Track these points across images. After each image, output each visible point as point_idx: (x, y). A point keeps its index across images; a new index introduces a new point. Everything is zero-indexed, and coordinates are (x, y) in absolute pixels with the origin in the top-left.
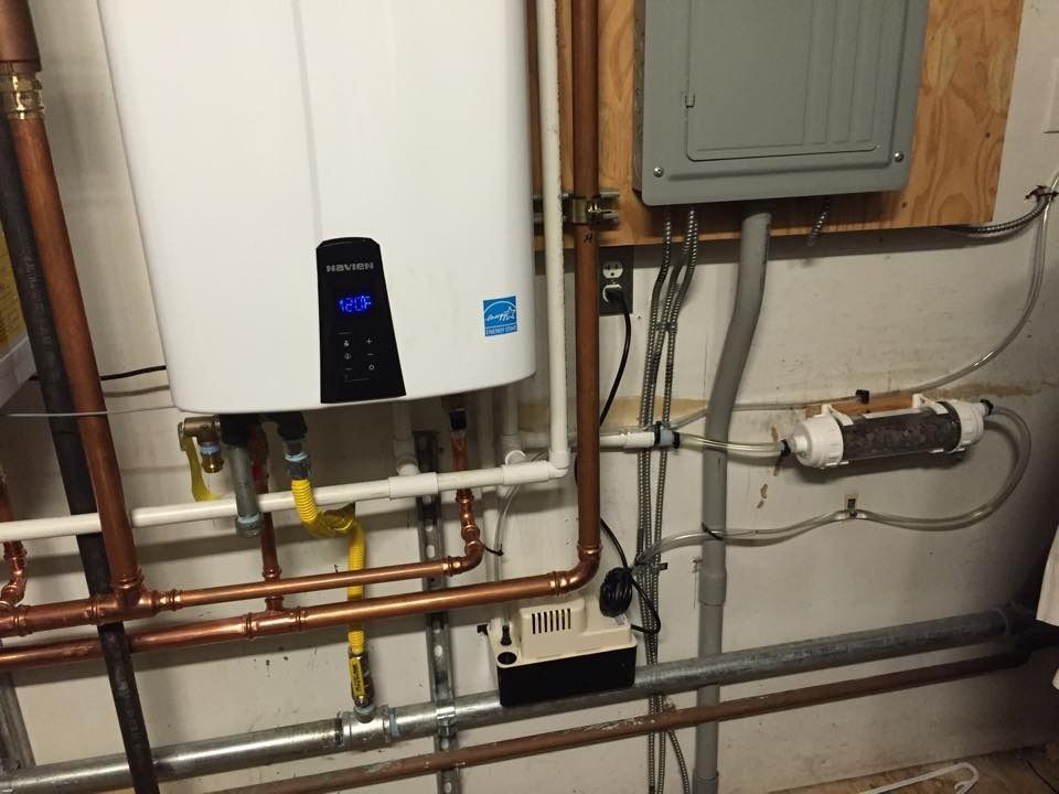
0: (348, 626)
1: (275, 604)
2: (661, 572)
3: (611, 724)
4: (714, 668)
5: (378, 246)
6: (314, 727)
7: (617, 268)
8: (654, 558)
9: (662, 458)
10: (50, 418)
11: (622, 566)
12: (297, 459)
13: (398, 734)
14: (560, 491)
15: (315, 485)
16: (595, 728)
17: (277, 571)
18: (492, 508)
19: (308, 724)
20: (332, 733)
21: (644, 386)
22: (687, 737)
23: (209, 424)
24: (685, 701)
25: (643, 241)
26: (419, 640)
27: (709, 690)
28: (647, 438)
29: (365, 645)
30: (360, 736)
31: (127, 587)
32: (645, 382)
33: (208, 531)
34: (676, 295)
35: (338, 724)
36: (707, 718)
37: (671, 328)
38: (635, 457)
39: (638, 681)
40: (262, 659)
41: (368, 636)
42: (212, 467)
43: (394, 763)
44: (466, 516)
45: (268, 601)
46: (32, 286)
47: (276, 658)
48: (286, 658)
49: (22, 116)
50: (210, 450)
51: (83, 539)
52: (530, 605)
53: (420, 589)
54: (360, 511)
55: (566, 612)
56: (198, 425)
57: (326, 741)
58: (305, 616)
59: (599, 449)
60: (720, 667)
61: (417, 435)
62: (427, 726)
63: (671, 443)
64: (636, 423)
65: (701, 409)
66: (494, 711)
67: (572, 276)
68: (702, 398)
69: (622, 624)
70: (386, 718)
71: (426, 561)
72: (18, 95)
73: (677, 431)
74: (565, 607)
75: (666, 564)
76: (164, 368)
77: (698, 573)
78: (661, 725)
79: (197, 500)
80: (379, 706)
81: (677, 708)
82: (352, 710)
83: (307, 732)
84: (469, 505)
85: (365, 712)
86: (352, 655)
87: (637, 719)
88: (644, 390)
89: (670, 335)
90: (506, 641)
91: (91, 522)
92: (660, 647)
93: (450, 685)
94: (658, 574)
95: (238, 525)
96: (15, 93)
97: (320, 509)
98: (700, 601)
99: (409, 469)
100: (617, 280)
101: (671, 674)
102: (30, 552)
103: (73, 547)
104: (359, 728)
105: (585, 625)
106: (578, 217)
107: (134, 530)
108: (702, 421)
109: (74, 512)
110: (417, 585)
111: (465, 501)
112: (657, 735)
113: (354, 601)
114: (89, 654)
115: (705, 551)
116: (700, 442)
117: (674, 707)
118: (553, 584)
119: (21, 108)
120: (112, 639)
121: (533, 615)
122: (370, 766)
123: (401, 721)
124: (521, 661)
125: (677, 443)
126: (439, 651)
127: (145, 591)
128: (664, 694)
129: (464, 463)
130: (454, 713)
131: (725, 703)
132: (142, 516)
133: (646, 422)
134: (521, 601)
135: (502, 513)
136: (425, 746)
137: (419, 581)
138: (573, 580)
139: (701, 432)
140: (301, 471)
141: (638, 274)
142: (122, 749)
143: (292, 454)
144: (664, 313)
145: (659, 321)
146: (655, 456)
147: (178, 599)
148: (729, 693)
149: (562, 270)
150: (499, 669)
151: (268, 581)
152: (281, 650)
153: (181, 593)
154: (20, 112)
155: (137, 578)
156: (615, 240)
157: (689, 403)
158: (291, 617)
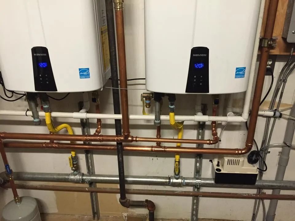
0: (176, 153)
1: (159, 144)
2: (268, 154)
3: (245, 194)
4: (280, 184)
5: (209, 49)
6: (163, 178)
7: (270, 61)
8: (266, 149)
9: (274, 120)
10: (113, 89)
11: (256, 150)
12: (172, 107)
13: (185, 184)
14: (240, 126)
15: (175, 115)
16: (240, 194)
17: (160, 136)
18: (219, 128)
19: (162, 177)
20: (168, 180)
21: (273, 98)
22: (267, 202)
23: (149, 95)
24: (269, 192)
25: (282, 54)
26: (193, 161)
27: (277, 190)
28: (272, 114)
29: (179, 159)
30: (175, 183)
31: (126, 134)
32: (273, 97)
33: (143, 123)
34: (289, 71)
35: (169, 178)
36: (274, 198)
37: (285, 81)
38: (265, 119)
39: (256, 184)
40: (151, 158)
41: (180, 157)
42: (148, 106)
43: (182, 192)
44: (214, 129)
45: (157, 143)
46: (113, 55)
47: (155, 158)
48: (157, 159)
49: (118, 9)
50: (148, 102)
51: (116, 120)
52: (227, 156)
53: (195, 147)
54: (185, 123)
55: (238, 160)
56: (146, 95)
57: (166, 182)
58: (166, 149)
59: (257, 115)
60: (282, 184)
61: (202, 104)
62: (193, 184)
63: (278, 116)
64: (268, 109)
65: (290, 107)
66: (212, 184)
67: (258, 63)
68: (291, 104)
69: (254, 167)
70: (182, 179)
71: (198, 139)
72: (118, 4)
73: (281, 113)
74: (238, 159)
75: (270, 152)
76: (145, 79)
77: (279, 156)
78: (260, 197)
79: (143, 114)
80: (181, 176)
81: (266, 194)
82: (173, 176)
83: (161, 179)
84: (215, 126)
85: (177, 177)
86: (176, 162)
87: (254, 194)
88: (272, 99)
89: (284, 83)
90: (218, 165)
91: (120, 116)
92: (264, 175)
93: (200, 174)
94: (266, 154)
95: (155, 122)
96: (117, 3)
97: (176, 121)
98: (279, 164)
99: (200, 114)
100: (270, 65)
101: (267, 184)
102: (103, 122)
103: (113, 122)
104: (175, 181)
105: (243, 165)
106: (264, 45)
107: (129, 120)
108: (289, 111)
109: (115, 113)
110: (194, 146)
111: (214, 125)
112: (258, 200)
113: (178, 147)
114: (113, 149)
115: (283, 150)
116: (287, 117)
117: (265, 193)
118: (237, 152)
119: (118, 7)
120: (120, 146)
121: (228, 160)
122: (176, 191)
123: (186, 181)
124: (222, 172)
125: (281, 116)
126: (198, 164)
127: (130, 136)
128: (262, 189)
129: (215, 114)
130: (201, 182)
131: (281, 195)
132: (131, 117)
133: (271, 109)
134: (225, 155)
135: (222, 130)
136: (190, 189)
137: (195, 144)
138: (243, 152)
139: (288, 114)
140: (172, 111)
141: (277, 64)
142: (118, 174)
143: (171, 106)
144: (283, 76)
145: (281, 79)
146: (272, 119)
147: (138, 139)
148: (283, 192)
149: (256, 60)
150: (216, 172)
151: (157, 138)
152: (156, 156)
153: (139, 138)
154: (118, 8)
155: (129, 132)
156: (273, 53)
157: (286, 105)
158: (163, 149)
